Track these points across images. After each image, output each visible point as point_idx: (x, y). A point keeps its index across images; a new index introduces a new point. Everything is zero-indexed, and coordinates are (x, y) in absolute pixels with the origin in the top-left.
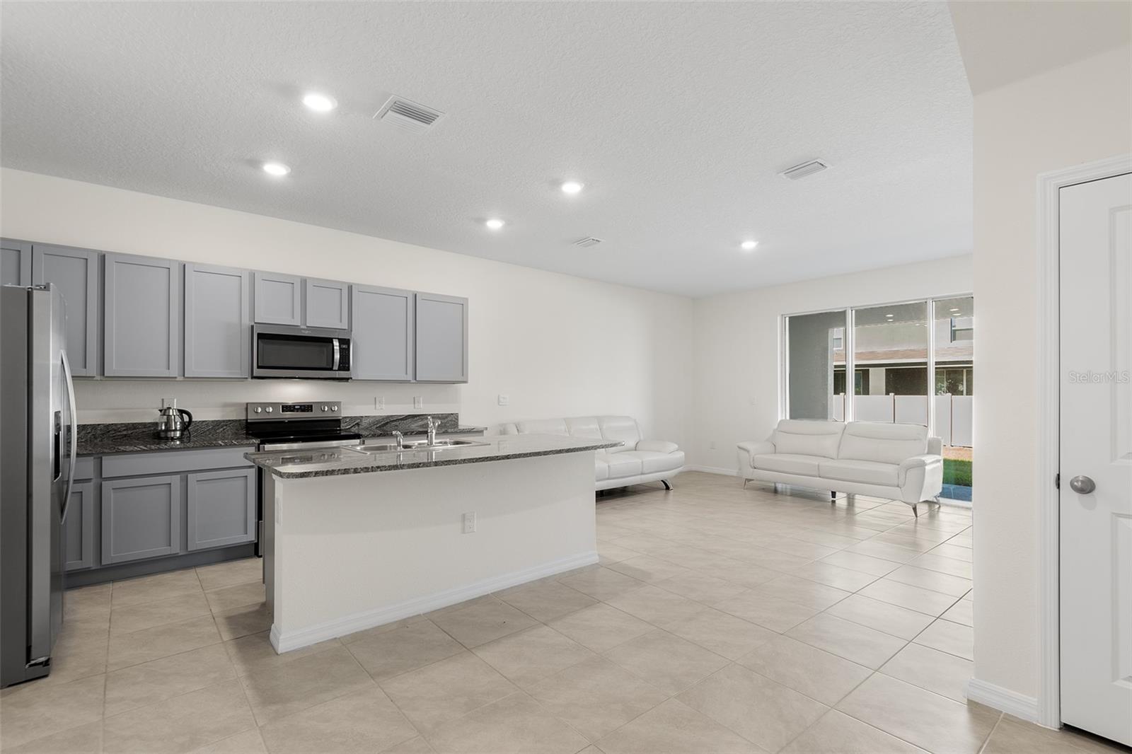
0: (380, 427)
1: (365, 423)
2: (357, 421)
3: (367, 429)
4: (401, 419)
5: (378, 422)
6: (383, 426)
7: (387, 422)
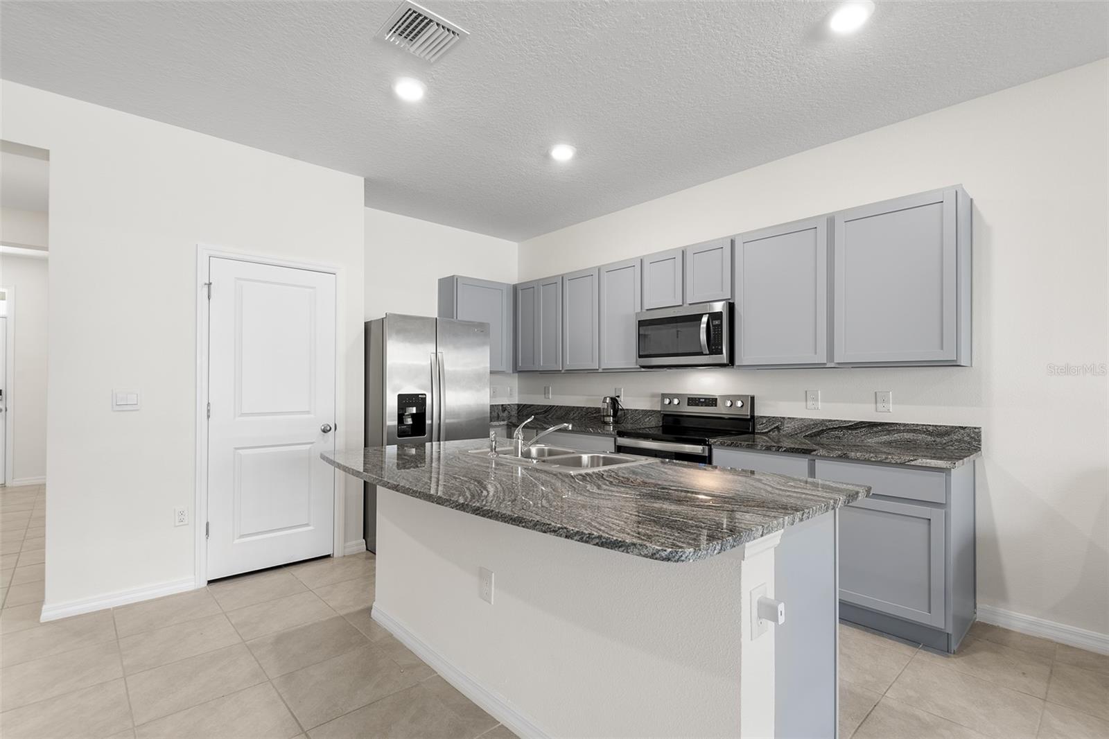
0: (811, 436)
1: (787, 428)
2: (777, 424)
3: (790, 436)
4: (848, 428)
5: (808, 427)
6: (815, 436)
7: (822, 430)
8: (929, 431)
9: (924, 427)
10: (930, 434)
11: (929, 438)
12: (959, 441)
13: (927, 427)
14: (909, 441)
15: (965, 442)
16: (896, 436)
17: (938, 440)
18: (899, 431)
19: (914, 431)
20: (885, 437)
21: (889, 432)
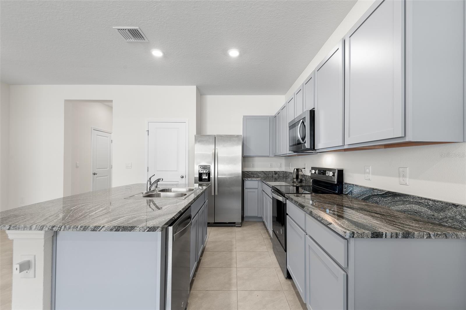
0: (364, 199)
1: (355, 192)
2: (350, 188)
4: (382, 196)
6: (367, 199)
7: (370, 196)
8: (429, 205)
9: (426, 201)
10: (430, 208)
11: (430, 212)
12: (453, 218)
13: (429, 201)
14: (416, 213)
15: (457, 220)
16: (408, 207)
17: (436, 214)
18: (410, 203)
19: (419, 204)
20: (401, 206)
21: (404, 202)
